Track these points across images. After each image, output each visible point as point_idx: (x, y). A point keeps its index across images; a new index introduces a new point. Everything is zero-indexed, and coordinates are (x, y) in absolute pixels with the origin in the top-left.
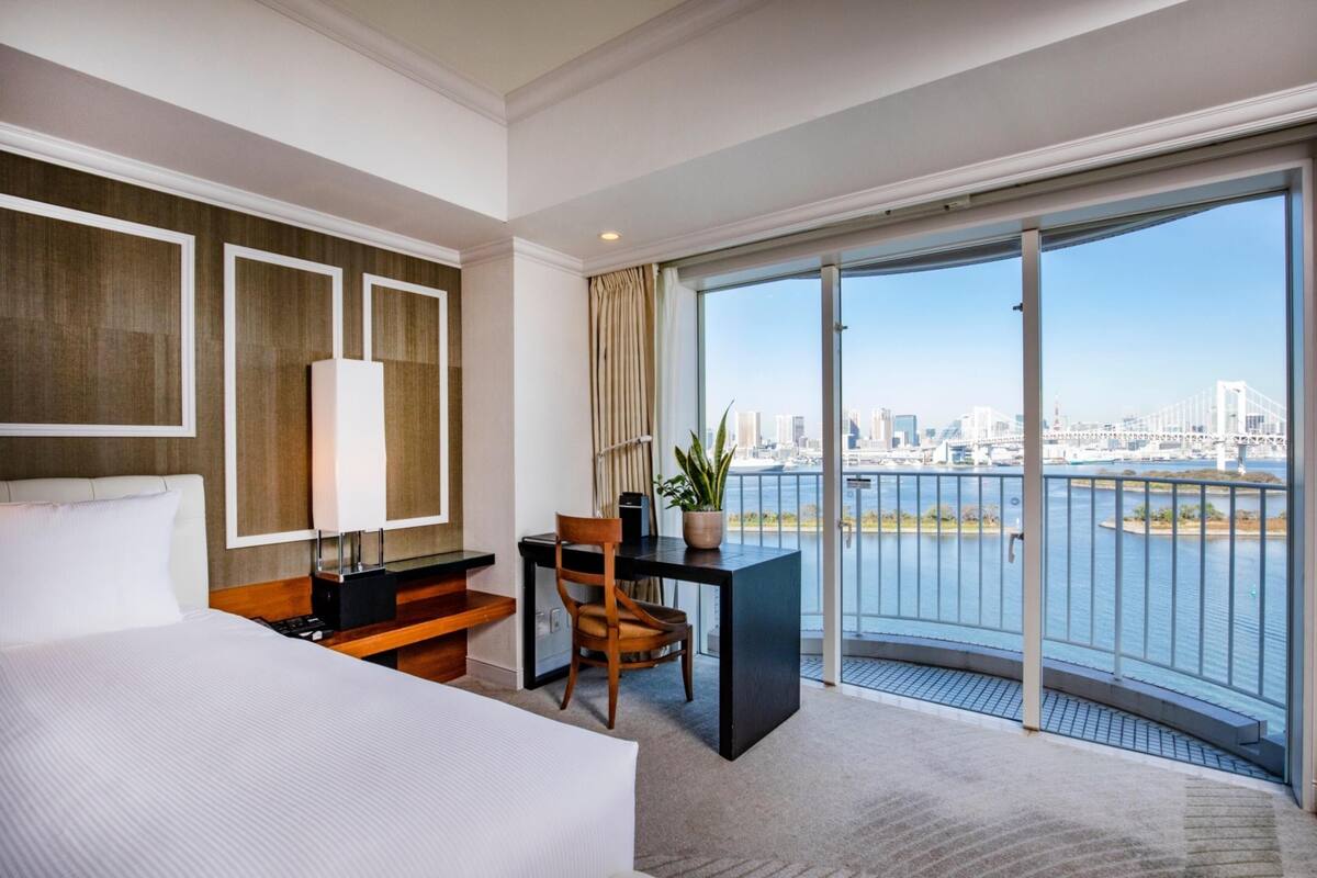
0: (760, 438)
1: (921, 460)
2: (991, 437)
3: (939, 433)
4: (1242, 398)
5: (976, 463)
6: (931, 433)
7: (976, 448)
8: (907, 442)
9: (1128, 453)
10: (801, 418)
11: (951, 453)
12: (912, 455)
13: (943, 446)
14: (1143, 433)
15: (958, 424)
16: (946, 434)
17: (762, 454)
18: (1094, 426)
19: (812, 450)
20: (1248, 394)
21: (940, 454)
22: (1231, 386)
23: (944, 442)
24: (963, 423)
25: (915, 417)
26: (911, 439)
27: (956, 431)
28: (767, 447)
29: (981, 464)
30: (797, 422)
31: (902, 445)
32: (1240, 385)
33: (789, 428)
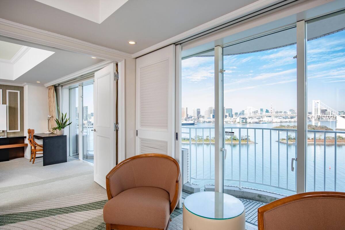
0: (187, 115)
1: (233, 122)
2: (252, 115)
3: (238, 114)
4: (319, 104)
5: (248, 123)
6: (236, 114)
7: (248, 118)
8: (229, 116)
9: (290, 119)
10: (200, 109)
11: (241, 120)
12: (231, 120)
13: (239, 117)
14: (293, 114)
15: (243, 111)
16: (240, 114)
17: (188, 120)
18: (281, 112)
19: (202, 118)
20: (321, 104)
21: (238, 120)
22: (316, 101)
23: (239, 116)
24: (245, 111)
25: (232, 109)
26: (231, 115)
27: (243, 113)
28: (189, 118)
29: (249, 123)
30: (198, 110)
31: (228, 117)
32: (319, 101)
33: (196, 112)
